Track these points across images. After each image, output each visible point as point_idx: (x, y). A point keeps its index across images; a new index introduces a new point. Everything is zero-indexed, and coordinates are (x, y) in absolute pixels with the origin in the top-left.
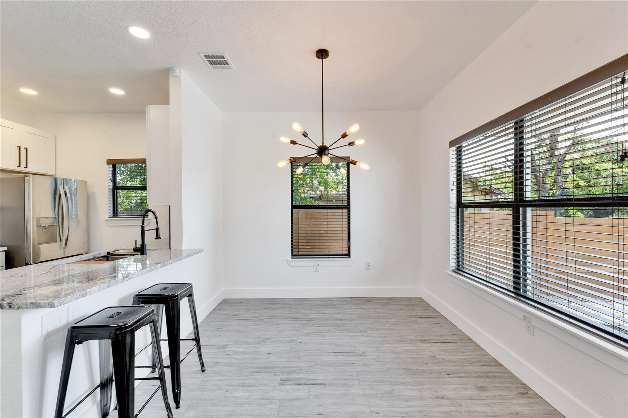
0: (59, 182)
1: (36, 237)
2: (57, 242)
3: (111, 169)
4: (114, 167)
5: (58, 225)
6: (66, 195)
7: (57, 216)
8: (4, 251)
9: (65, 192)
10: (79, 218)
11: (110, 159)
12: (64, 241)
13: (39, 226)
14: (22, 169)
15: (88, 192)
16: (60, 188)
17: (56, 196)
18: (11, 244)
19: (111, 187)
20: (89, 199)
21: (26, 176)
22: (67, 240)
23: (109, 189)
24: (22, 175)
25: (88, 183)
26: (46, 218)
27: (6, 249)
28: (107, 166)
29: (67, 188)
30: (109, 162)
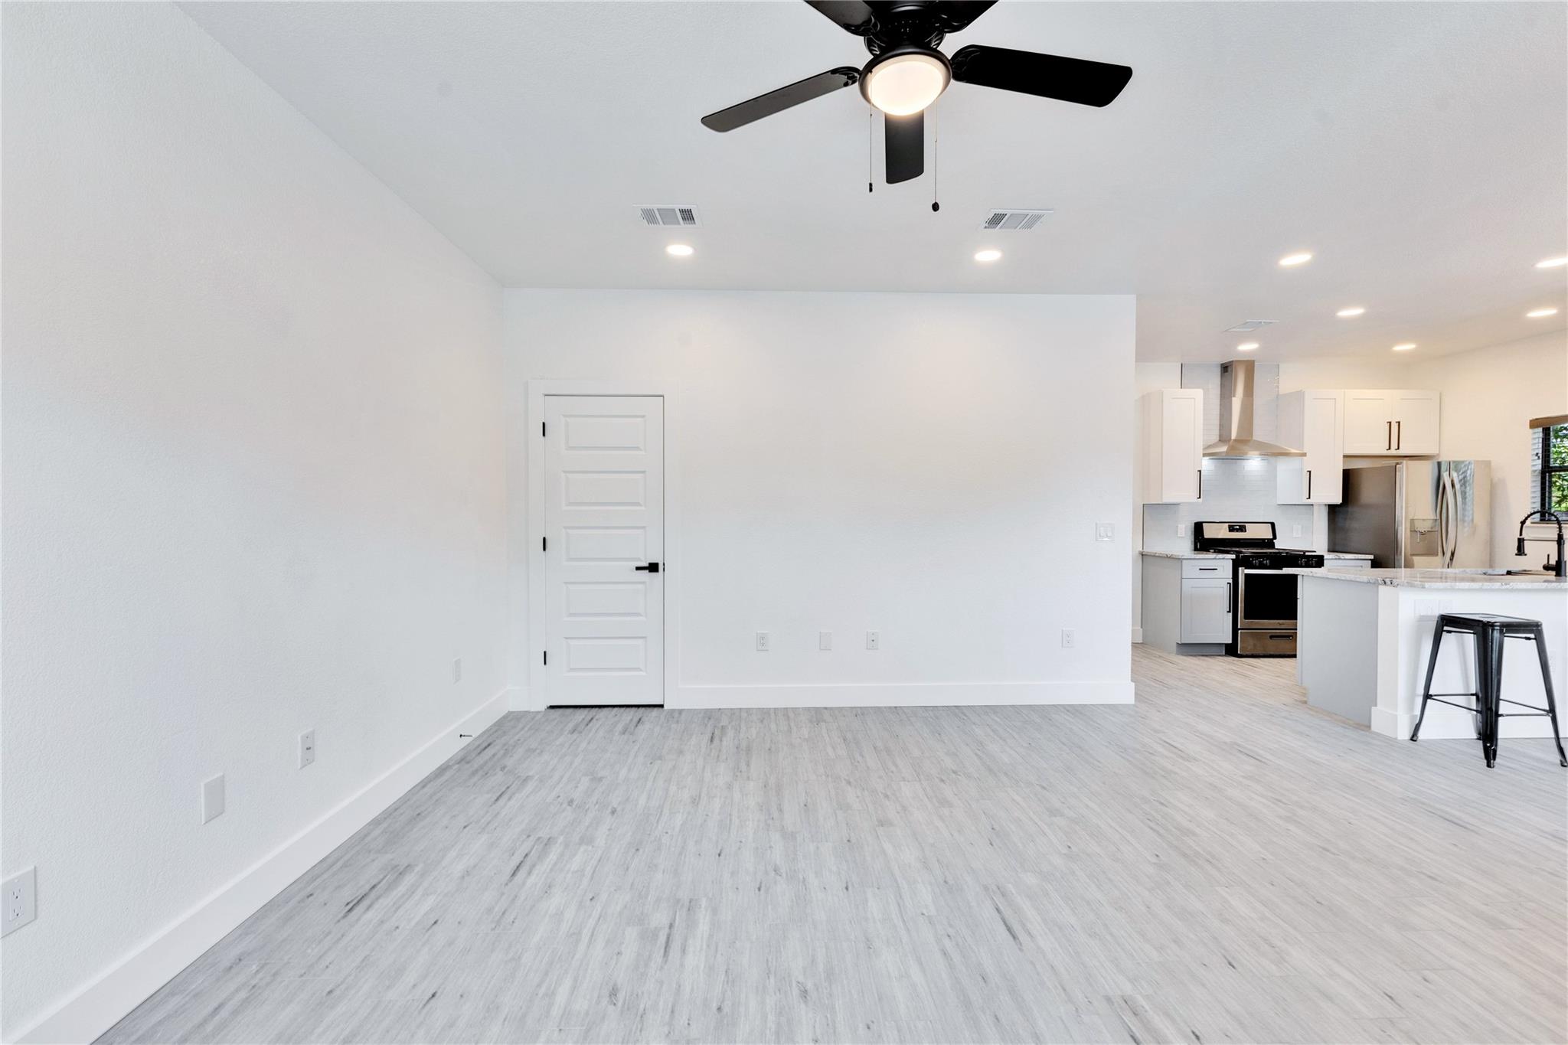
0: (1443, 468)
1: (1409, 547)
2: (1437, 555)
3: (1541, 435)
4: (1546, 432)
5: (1439, 530)
6: (1453, 486)
7: (1438, 517)
8: (1370, 560)
9: (1452, 481)
10: (1475, 521)
11: (1537, 419)
12: (1448, 555)
13: (1413, 531)
14: (1393, 452)
15: (1492, 480)
16: (1445, 476)
17: (1439, 489)
18: (1378, 552)
19: (1539, 467)
20: (1494, 491)
21: (1398, 464)
22: (1453, 554)
23: (1534, 471)
24: (1393, 462)
25: (1492, 464)
26: (1424, 520)
27: (1372, 557)
28: (1531, 431)
29: (1454, 475)
30: (1534, 424)
